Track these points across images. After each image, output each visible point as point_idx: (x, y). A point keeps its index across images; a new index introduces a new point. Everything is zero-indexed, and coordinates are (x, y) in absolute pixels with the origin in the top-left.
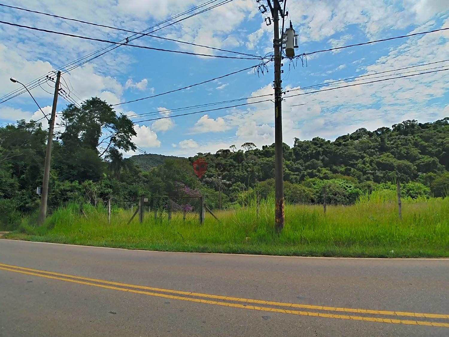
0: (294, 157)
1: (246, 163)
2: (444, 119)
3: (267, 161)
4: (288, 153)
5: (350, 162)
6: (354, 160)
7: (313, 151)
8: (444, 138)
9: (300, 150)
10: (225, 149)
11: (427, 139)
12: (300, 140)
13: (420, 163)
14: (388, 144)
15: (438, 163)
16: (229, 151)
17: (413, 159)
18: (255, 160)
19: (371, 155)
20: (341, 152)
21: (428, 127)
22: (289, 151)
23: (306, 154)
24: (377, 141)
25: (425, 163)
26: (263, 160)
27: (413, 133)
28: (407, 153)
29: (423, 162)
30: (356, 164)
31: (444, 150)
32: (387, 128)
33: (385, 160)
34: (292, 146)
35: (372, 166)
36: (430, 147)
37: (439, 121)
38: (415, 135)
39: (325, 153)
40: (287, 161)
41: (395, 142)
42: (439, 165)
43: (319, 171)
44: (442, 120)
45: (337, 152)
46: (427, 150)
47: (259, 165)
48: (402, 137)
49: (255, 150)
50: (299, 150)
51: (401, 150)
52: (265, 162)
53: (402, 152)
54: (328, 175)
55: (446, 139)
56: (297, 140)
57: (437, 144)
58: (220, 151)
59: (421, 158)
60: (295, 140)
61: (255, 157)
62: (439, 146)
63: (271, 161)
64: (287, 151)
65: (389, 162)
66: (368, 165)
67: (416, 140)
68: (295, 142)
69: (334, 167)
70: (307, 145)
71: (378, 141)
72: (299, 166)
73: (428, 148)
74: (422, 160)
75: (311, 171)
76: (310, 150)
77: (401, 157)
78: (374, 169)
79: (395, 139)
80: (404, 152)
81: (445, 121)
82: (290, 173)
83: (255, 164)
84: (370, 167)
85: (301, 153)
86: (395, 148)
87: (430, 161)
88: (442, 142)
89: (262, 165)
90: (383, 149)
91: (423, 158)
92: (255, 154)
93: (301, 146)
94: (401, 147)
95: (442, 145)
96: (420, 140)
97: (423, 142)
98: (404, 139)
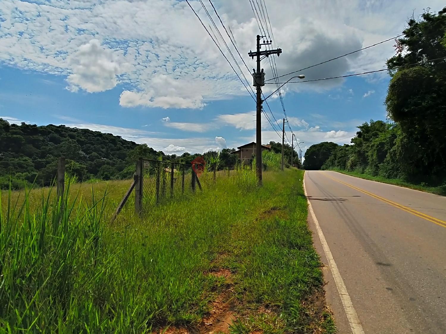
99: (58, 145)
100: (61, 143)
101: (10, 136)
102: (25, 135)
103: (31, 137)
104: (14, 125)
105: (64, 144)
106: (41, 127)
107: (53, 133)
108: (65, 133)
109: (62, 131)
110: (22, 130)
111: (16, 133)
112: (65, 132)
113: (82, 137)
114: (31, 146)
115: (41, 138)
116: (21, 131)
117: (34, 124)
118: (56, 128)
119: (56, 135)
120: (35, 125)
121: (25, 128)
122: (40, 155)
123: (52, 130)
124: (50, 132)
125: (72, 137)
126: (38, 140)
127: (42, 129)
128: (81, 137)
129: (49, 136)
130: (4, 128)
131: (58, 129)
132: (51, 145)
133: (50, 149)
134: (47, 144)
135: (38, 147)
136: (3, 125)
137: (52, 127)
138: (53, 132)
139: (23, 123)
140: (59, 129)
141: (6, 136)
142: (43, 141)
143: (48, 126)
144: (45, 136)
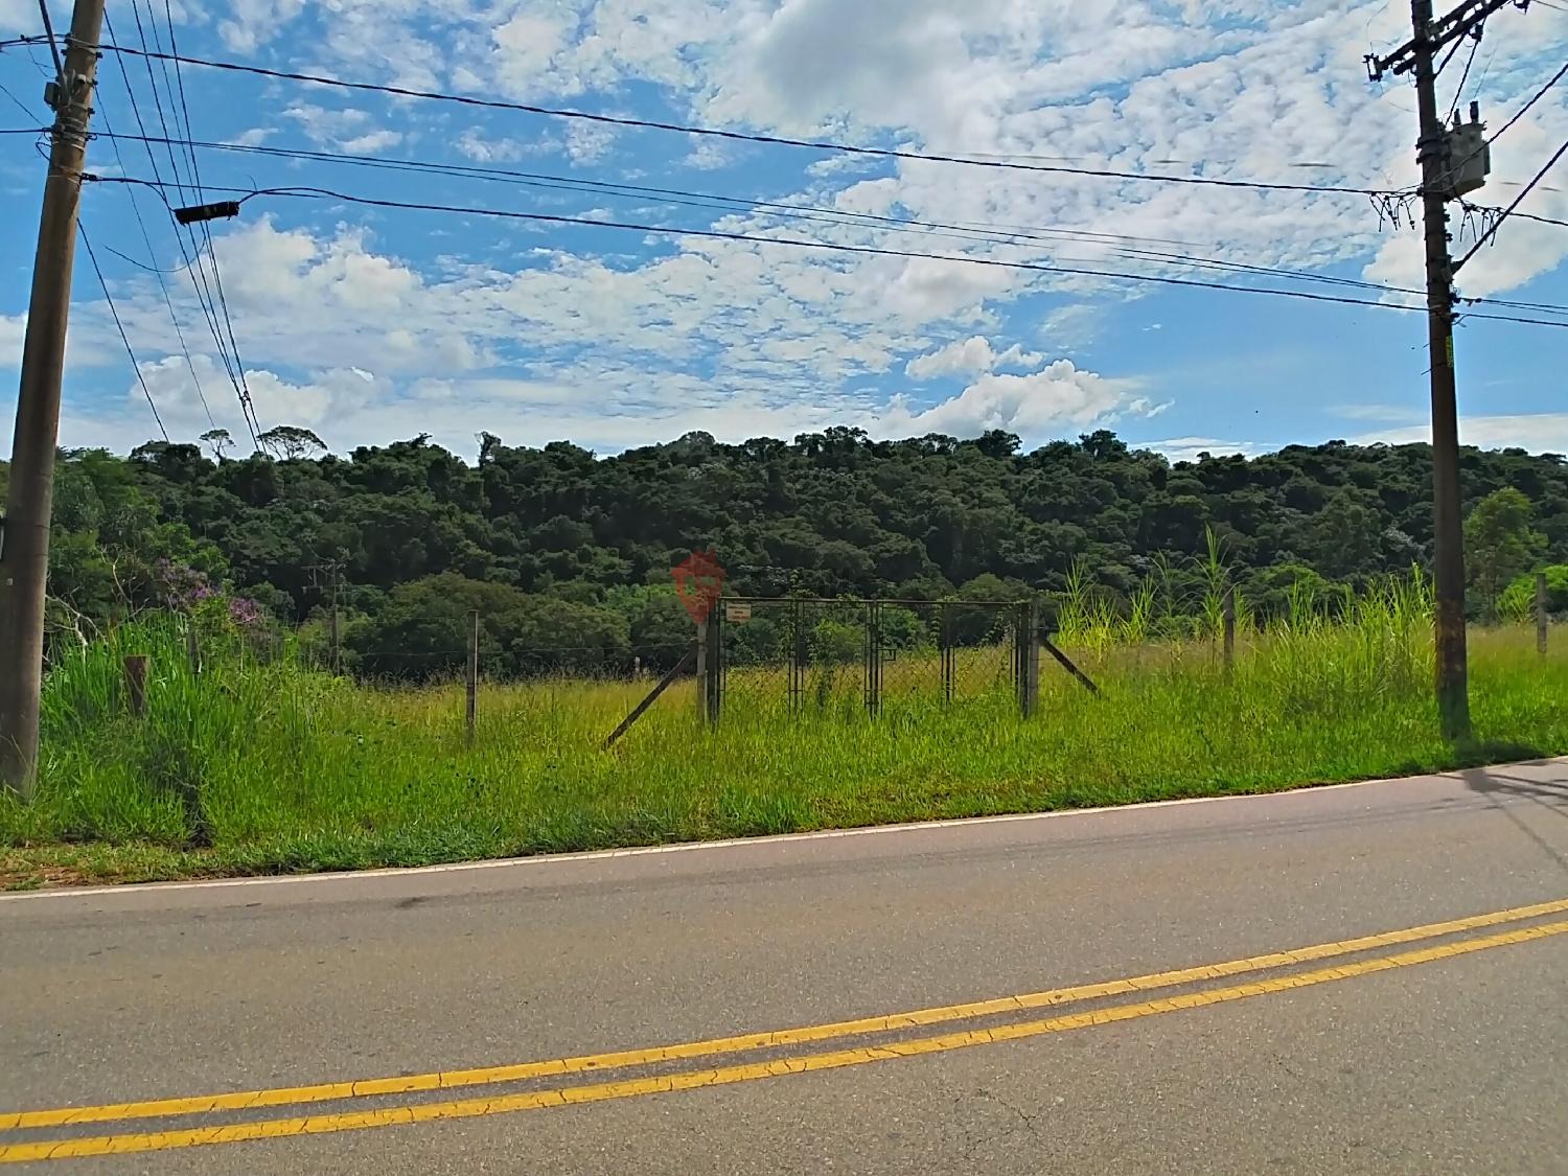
0: (488, 502)
1: (289, 506)
2: (926, 438)
3: (387, 505)
4: (462, 486)
5: (681, 531)
6: (693, 528)
7: (556, 486)
8: (933, 490)
10: (177, 443)
11: (890, 487)
12: (502, 445)
13: (881, 551)
14: (790, 488)
15: (924, 555)
16: (194, 451)
17: (862, 540)
18: (327, 498)
19: (745, 517)
20: (656, 499)
21: (888, 455)
22: (465, 480)
23: (534, 494)
24: (758, 477)
25: (894, 553)
26: (367, 501)
27: (852, 467)
28: (845, 523)
29: (888, 551)
30: (705, 543)
31: (933, 521)
32: (776, 441)
33: (794, 536)
34: (472, 462)
35: (753, 551)
36: (900, 511)
37: (913, 439)
38: (859, 472)
39: (600, 497)
40: (466, 515)
41: (806, 486)
42: (927, 563)
43: (586, 557)
44: (920, 440)
45: (646, 498)
46: (892, 517)
47: (349, 519)
48: (826, 472)
49: (324, 459)
50: (503, 478)
51: (827, 511)
52: (378, 508)
53: (831, 517)
54: (621, 571)
55: (942, 494)
56: (492, 444)
57: (917, 503)
58: (149, 447)
60: (482, 441)
61: (327, 487)
62: (921, 509)
63: (403, 507)
64: (456, 478)
65: (802, 545)
66: (740, 547)
67: (865, 486)
68: (485, 451)
69: (635, 547)
70: (534, 463)
71: (761, 476)
72: (507, 534)
73: (893, 513)
74: (886, 544)
75: (557, 555)
76: (547, 482)
77: (828, 532)
78: (761, 562)
79: (806, 477)
80: (836, 518)
81: (927, 442)
82: (487, 558)
83: (330, 516)
84: (748, 553)
85: (510, 489)
86: (809, 502)
87: (905, 549)
88: (930, 499)
89: (366, 522)
90: (776, 504)
91: (887, 539)
92: (327, 477)
93: (512, 466)
94: (828, 504)
95: (929, 507)
96: (875, 487)
97: (881, 495)
98: (830, 480)
99: (1316, 513)
100: (1325, 508)
101: (1167, 501)
102: (1210, 492)
103: (1228, 497)
104: (1181, 466)
106: (1259, 461)
107: (1297, 475)
108: (1340, 469)
109: (1329, 463)
110: (1200, 478)
111: (1184, 490)
112: (1338, 464)
113: (1402, 478)
114: (1228, 527)
115: (1259, 498)
116: (1199, 483)
117: (1235, 453)
118: (1307, 457)
119: (1309, 482)
120: (1239, 457)
121: (1207, 469)
122: (1254, 556)
123: (1295, 463)
124: (1287, 474)
125: (1364, 481)
126: (1248, 506)
127: (1263, 466)
128: (1395, 479)
129: (1284, 486)
130: (1151, 479)
131: (1313, 458)
132: (1291, 518)
133: (1287, 534)
134: (1278, 516)
135: (1247, 529)
136: (1150, 469)
137: (1296, 454)
138: (1298, 470)
139: (1205, 456)
140: (1319, 458)
141: (1155, 504)
142: (1265, 506)
143: (1281, 452)
144: (1272, 490)
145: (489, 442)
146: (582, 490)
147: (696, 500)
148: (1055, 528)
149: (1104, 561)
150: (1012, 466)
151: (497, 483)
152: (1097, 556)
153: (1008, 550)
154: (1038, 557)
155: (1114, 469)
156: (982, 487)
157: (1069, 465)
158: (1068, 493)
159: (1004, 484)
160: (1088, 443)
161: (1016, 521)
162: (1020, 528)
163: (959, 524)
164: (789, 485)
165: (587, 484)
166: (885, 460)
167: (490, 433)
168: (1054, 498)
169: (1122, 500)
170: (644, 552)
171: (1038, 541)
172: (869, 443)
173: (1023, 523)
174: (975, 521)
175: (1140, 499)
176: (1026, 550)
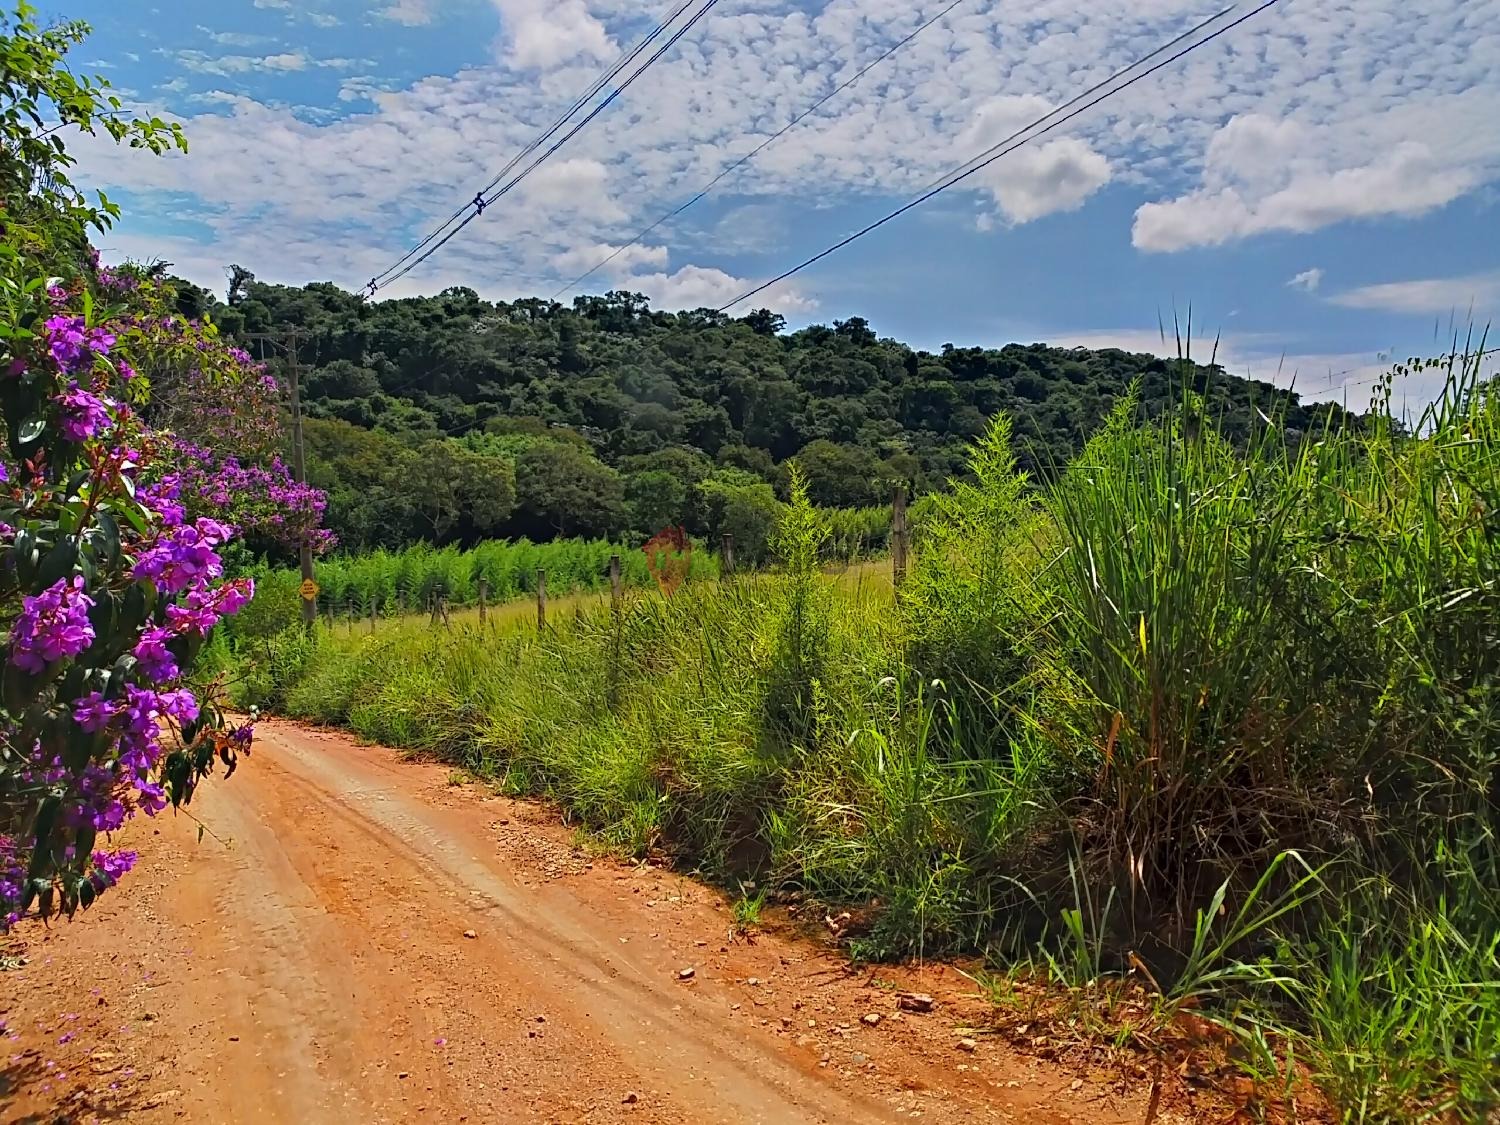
2: (696, 312)
5: (480, 386)
6: (492, 383)
7: (331, 327)
8: (722, 360)
9: (270, 319)
11: (680, 354)
12: (256, 281)
13: (686, 414)
14: (581, 351)
15: (728, 422)
19: (543, 374)
20: (451, 347)
21: (667, 327)
24: (547, 335)
25: (700, 419)
27: (634, 331)
28: (645, 386)
29: (692, 417)
30: (508, 398)
31: (724, 390)
32: (552, 302)
33: (605, 395)
34: (222, 297)
35: (563, 410)
36: (690, 379)
37: (684, 313)
38: (644, 338)
39: (386, 343)
41: (595, 348)
43: (378, 406)
44: (692, 313)
45: (440, 346)
46: (685, 384)
48: (613, 336)
50: (265, 317)
51: (625, 375)
54: (428, 423)
55: (730, 364)
56: (242, 278)
57: (707, 372)
59: (683, 405)
60: (232, 275)
62: (712, 378)
66: (548, 405)
67: (653, 353)
68: (235, 285)
69: (431, 400)
70: (296, 302)
71: (550, 336)
73: (685, 381)
74: (690, 409)
75: (346, 402)
76: (319, 323)
77: (633, 393)
79: (594, 339)
80: (635, 381)
81: (697, 316)
84: (560, 411)
86: (604, 364)
87: (709, 416)
88: (720, 370)
90: (572, 364)
91: (690, 405)
93: (273, 305)
94: (626, 367)
95: (720, 377)
96: (664, 355)
97: (671, 362)
98: (617, 344)
99: (1043, 403)
100: (1049, 399)
101: (922, 385)
102: (955, 380)
103: (971, 384)
104: (922, 355)
105: (1057, 400)
106: (992, 353)
107: (1024, 369)
108: (1056, 366)
109: (1047, 359)
110: (947, 365)
111: (935, 376)
112: (1053, 362)
113: (1106, 377)
114: (973, 410)
115: (996, 387)
116: (946, 371)
117: (974, 347)
118: (1026, 354)
119: (1034, 376)
120: (977, 350)
121: (953, 359)
123: (1019, 359)
125: (1076, 377)
126: (990, 392)
127: (995, 360)
128: (1102, 376)
129: (1014, 378)
130: (905, 364)
131: (1032, 355)
136: (901, 356)
137: (1019, 351)
138: (1023, 365)
139: (949, 347)
140: (1036, 355)
141: (912, 387)
142: (1002, 394)
143: (1004, 350)
144: (1004, 381)
145: (240, 277)
146: (363, 335)
147: (491, 353)
148: (840, 403)
149: (882, 437)
150: (781, 344)
151: (257, 322)
152: (876, 432)
153: (799, 422)
154: (828, 430)
155: (874, 353)
156: (761, 362)
157: (832, 347)
158: (837, 372)
159: (781, 360)
160: (842, 329)
161: (801, 396)
162: (806, 401)
163: (751, 394)
164: (580, 346)
165: (368, 326)
166: (665, 329)
167: (242, 267)
168: (827, 376)
169: (884, 382)
170: (443, 405)
171: (826, 415)
172: (645, 311)
173: (808, 397)
174: (765, 394)
175: (897, 382)
176: (817, 423)
